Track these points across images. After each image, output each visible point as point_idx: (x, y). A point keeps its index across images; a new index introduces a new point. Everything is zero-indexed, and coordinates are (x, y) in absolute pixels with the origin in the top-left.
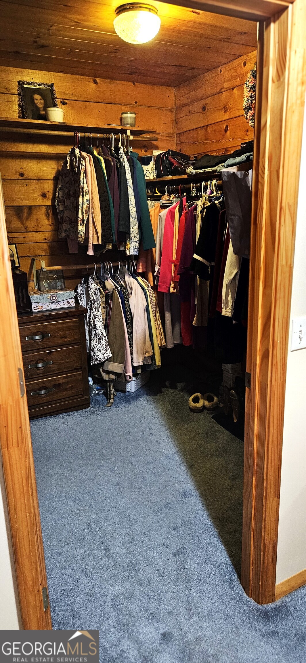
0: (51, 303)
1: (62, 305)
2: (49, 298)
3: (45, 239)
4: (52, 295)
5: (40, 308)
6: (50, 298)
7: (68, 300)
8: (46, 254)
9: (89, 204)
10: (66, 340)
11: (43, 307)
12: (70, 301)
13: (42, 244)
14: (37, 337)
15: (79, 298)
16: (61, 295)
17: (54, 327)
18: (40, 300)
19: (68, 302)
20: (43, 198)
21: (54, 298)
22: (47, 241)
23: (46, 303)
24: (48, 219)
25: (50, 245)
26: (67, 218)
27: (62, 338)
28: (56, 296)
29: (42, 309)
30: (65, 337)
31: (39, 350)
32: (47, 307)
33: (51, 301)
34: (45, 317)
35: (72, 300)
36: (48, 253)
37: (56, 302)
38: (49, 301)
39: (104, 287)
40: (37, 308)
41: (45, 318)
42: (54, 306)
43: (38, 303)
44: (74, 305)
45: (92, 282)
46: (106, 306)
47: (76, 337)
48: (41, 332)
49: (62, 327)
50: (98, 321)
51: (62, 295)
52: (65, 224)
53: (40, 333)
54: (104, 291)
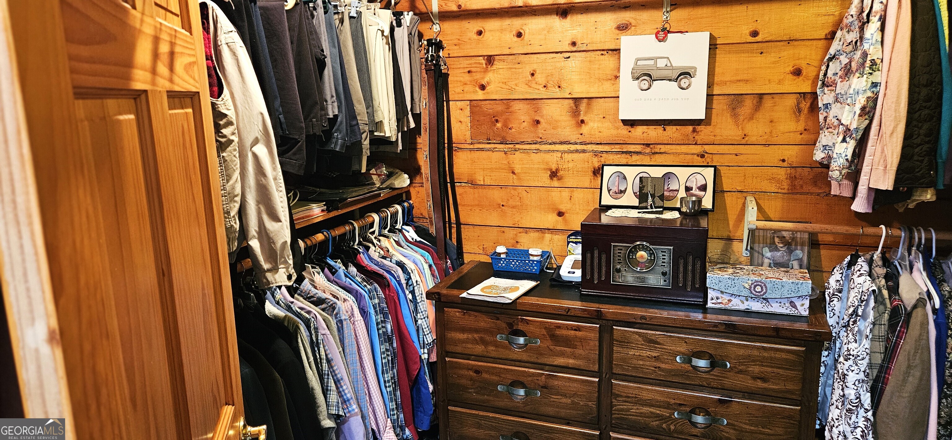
0: (752, 298)
1: (775, 308)
2: (748, 287)
3: (784, 161)
4: (756, 281)
5: (724, 302)
6: (751, 287)
7: (793, 300)
8: (780, 191)
9: (877, 94)
10: (765, 385)
11: (732, 303)
12: (798, 303)
13: (775, 170)
14: (702, 363)
15: (828, 298)
16: (776, 286)
17: (742, 352)
18: (727, 287)
19: (791, 302)
20: (795, 77)
21: (760, 290)
22: (785, 164)
23: (739, 296)
24: (798, 121)
25: (790, 174)
26: (834, 120)
27: (755, 378)
28: (765, 285)
29: (730, 306)
30: (764, 380)
31: (700, 387)
32: (740, 303)
33: (751, 293)
34: (724, 327)
35: (803, 302)
36: (784, 189)
37: (763, 298)
38: (746, 293)
39: (894, 290)
40: (719, 301)
41: (722, 328)
42: (756, 306)
43: (722, 292)
44: (806, 313)
45: (862, 272)
46: (888, 338)
47: (790, 386)
48: (711, 354)
49: (758, 356)
50: (852, 369)
51: (780, 287)
52: (826, 133)
53: (707, 355)
54: (890, 298)
